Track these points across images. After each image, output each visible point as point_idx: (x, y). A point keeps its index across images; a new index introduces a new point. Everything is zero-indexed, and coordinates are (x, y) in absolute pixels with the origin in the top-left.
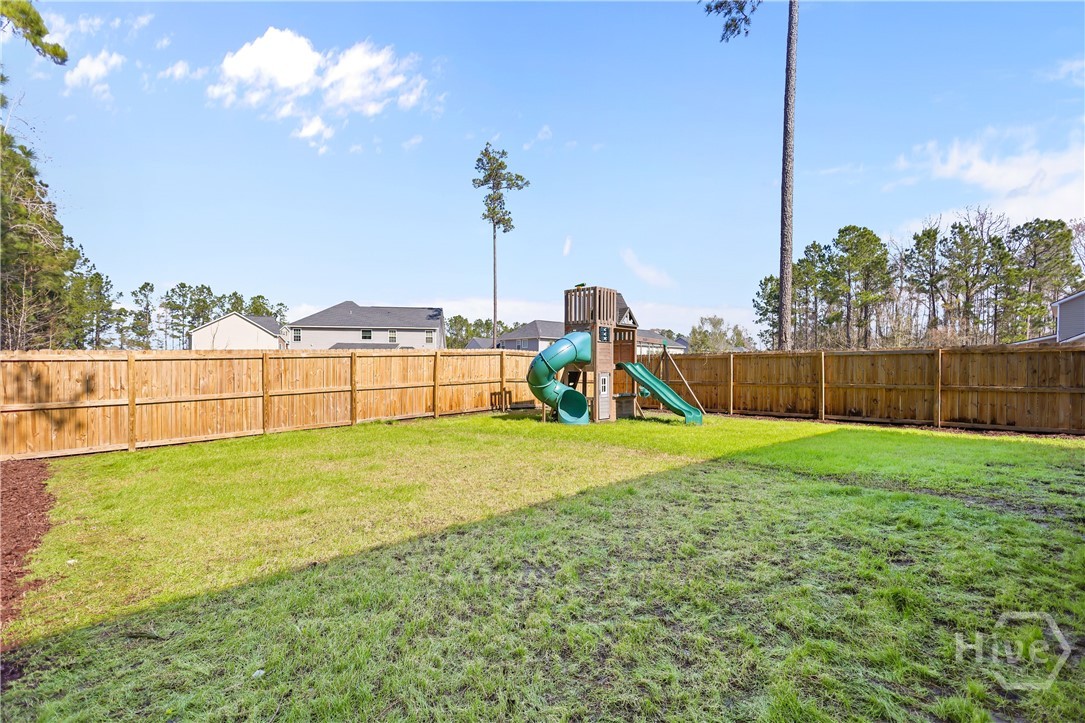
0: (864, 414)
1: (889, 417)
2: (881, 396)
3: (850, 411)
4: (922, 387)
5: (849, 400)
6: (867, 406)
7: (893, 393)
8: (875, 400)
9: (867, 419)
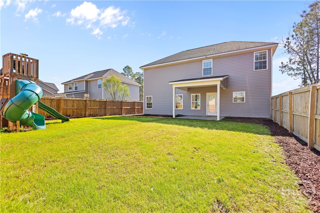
0: (71, 116)
1: (77, 116)
2: (75, 111)
3: (68, 115)
4: (84, 108)
5: (67, 112)
6: (72, 114)
7: (78, 110)
8: (74, 112)
9: (72, 117)
